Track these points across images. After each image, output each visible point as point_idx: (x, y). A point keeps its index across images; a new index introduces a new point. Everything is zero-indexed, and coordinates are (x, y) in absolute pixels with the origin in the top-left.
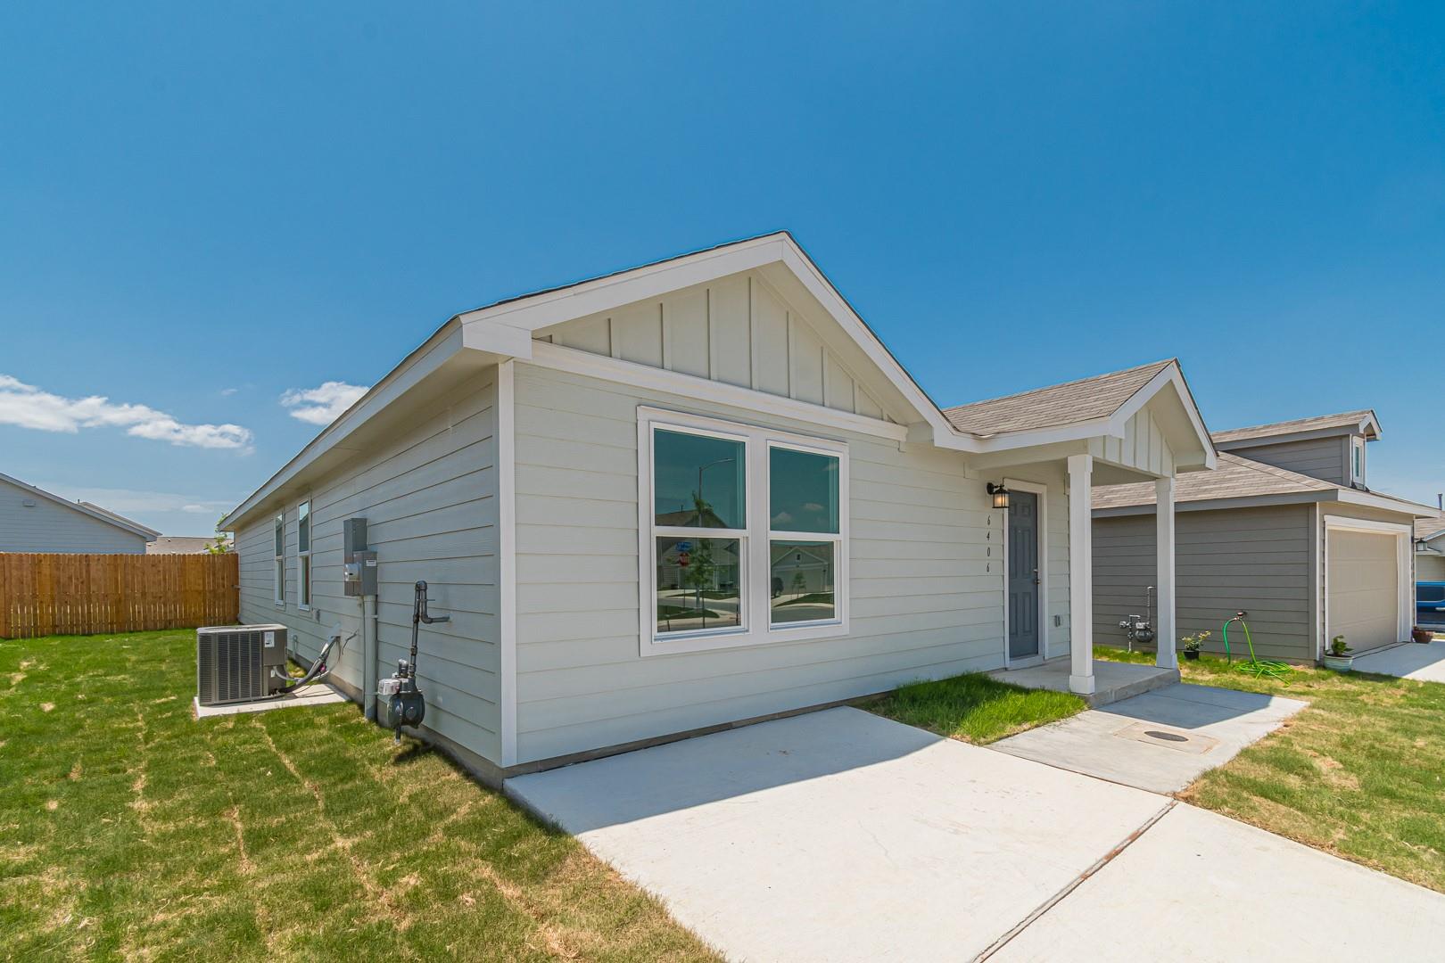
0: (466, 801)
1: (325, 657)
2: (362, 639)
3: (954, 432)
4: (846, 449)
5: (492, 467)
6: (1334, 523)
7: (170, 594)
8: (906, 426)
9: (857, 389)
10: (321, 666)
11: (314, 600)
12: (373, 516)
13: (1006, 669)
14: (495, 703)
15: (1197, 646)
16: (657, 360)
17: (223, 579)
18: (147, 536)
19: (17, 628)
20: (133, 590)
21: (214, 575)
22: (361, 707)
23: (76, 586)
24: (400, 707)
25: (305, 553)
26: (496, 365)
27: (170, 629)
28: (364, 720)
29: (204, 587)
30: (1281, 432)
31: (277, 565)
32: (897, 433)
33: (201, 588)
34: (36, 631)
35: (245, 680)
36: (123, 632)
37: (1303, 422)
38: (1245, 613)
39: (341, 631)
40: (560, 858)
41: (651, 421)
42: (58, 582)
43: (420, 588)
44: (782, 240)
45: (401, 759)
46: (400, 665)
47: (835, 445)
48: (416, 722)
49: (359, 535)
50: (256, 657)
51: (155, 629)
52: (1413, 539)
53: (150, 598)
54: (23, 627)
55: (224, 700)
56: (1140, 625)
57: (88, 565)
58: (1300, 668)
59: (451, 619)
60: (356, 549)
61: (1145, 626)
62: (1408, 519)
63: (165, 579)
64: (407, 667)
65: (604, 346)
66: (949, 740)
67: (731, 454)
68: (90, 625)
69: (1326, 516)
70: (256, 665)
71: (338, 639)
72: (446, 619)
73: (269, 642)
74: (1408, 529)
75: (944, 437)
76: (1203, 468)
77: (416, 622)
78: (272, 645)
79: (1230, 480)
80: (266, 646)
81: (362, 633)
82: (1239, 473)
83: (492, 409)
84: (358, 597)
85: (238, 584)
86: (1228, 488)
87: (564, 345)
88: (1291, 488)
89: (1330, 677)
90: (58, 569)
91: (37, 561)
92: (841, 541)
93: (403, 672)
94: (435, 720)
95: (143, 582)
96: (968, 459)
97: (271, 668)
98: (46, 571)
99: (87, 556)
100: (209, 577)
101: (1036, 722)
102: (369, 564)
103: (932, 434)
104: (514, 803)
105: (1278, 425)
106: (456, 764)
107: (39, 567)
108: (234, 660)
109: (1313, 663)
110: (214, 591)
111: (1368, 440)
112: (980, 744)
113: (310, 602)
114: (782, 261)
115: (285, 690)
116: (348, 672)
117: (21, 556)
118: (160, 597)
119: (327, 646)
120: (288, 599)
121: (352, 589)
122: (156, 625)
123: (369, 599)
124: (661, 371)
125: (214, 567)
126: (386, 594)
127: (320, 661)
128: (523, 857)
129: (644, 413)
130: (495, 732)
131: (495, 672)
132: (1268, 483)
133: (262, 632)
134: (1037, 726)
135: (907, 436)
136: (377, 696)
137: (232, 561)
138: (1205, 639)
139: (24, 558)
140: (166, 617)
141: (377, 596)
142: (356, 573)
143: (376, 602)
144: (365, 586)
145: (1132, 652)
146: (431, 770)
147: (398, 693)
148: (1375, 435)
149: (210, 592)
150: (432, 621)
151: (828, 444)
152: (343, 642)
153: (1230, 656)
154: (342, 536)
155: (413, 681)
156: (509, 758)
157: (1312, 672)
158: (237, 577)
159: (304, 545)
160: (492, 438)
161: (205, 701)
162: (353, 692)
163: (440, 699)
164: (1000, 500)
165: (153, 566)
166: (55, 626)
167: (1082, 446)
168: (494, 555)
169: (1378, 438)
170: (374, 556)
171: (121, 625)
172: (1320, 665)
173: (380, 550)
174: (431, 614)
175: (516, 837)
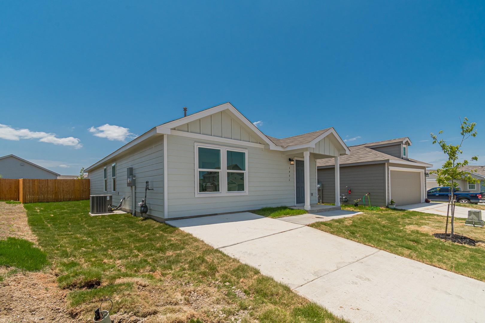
0: (157, 225)
1: (121, 203)
2: (131, 197)
3: (276, 146)
4: (247, 150)
5: (162, 156)
6: (391, 168)
7: (70, 191)
8: (264, 144)
9: (250, 137)
10: (121, 205)
11: (117, 190)
12: (134, 167)
13: (295, 206)
14: (163, 206)
15: (358, 203)
16: (199, 132)
17: (86, 186)
18: (57, 175)
19: (28, 200)
20: (60, 189)
21: (83, 185)
22: (132, 214)
23: (44, 188)
24: (143, 209)
25: (114, 177)
26: (163, 135)
27: (71, 201)
28: (133, 216)
29: (80, 189)
30: (385, 143)
31: (104, 181)
32: (262, 146)
33: (79, 189)
34: (33, 201)
35: (102, 208)
36: (58, 201)
37: (391, 140)
38: (369, 194)
39: (125, 196)
40: (175, 230)
41: (197, 146)
42: (40, 187)
43: (147, 182)
44: (228, 104)
45: (142, 220)
46: (142, 200)
47: (244, 150)
48: (146, 212)
49: (131, 172)
50: (105, 202)
51: (66, 201)
52: (425, 173)
53: (65, 192)
54: (30, 200)
55: (97, 212)
56: (344, 197)
57: (48, 182)
58: (382, 208)
59: (154, 189)
60: (130, 175)
61: (345, 198)
62: (424, 168)
63: (69, 186)
64: (144, 200)
65: (187, 130)
66: (267, 218)
67: (217, 153)
68: (48, 200)
69: (389, 167)
70: (105, 204)
71: (124, 198)
72: (153, 189)
73: (108, 199)
74: (423, 170)
75: (273, 147)
76: (345, 154)
77: (146, 190)
78: (109, 199)
79: (367, 157)
80: (107, 199)
81: (131, 196)
82: (370, 155)
83: (162, 144)
84: (130, 187)
85: (90, 188)
86: (365, 159)
87: (178, 130)
88: (379, 159)
89: (388, 210)
90: (39, 183)
91: (34, 181)
92: (246, 172)
93: (143, 201)
94: (150, 212)
95: (63, 187)
96: (282, 152)
97: (108, 205)
98: (36, 184)
99: (47, 180)
100: (82, 186)
101: (290, 215)
102: (134, 178)
103: (269, 147)
104: (167, 224)
105: (385, 141)
106: (155, 220)
107: (34, 183)
108: (100, 203)
109: (385, 206)
110: (83, 190)
111: (408, 145)
112: (273, 218)
113: (116, 190)
114: (228, 109)
115: (111, 211)
116: (127, 207)
117: (29, 179)
118: (68, 192)
119: (122, 200)
120: (108, 190)
121: (129, 185)
122: (66, 200)
123: (134, 187)
124: (200, 135)
125: (83, 183)
126: (138, 185)
127: (120, 204)
128: (168, 231)
129: (196, 144)
130: (163, 212)
131: (163, 199)
132: (375, 158)
133: (107, 196)
134: (291, 216)
135: (265, 147)
136: (135, 210)
137: (88, 181)
138: (360, 201)
139: (30, 180)
140: (69, 197)
141: (135, 186)
142: (130, 181)
143: (135, 188)
144: (132, 184)
145: (342, 205)
146: (149, 222)
147: (142, 205)
148: (409, 144)
149: (82, 190)
150: (150, 190)
151: (242, 149)
152: (126, 199)
153: (365, 205)
154: (126, 172)
155: (145, 203)
156: (166, 217)
157: (384, 209)
158: (89, 186)
159: (114, 175)
160: (162, 150)
161: (93, 212)
162: (129, 211)
163: (151, 208)
164: (292, 163)
165: (66, 182)
166: (38, 200)
167: (306, 149)
168: (163, 174)
169: (410, 145)
170: (135, 177)
171: (57, 200)
172: (387, 207)
173: (136, 175)
174: (149, 188)
175: (167, 228)
